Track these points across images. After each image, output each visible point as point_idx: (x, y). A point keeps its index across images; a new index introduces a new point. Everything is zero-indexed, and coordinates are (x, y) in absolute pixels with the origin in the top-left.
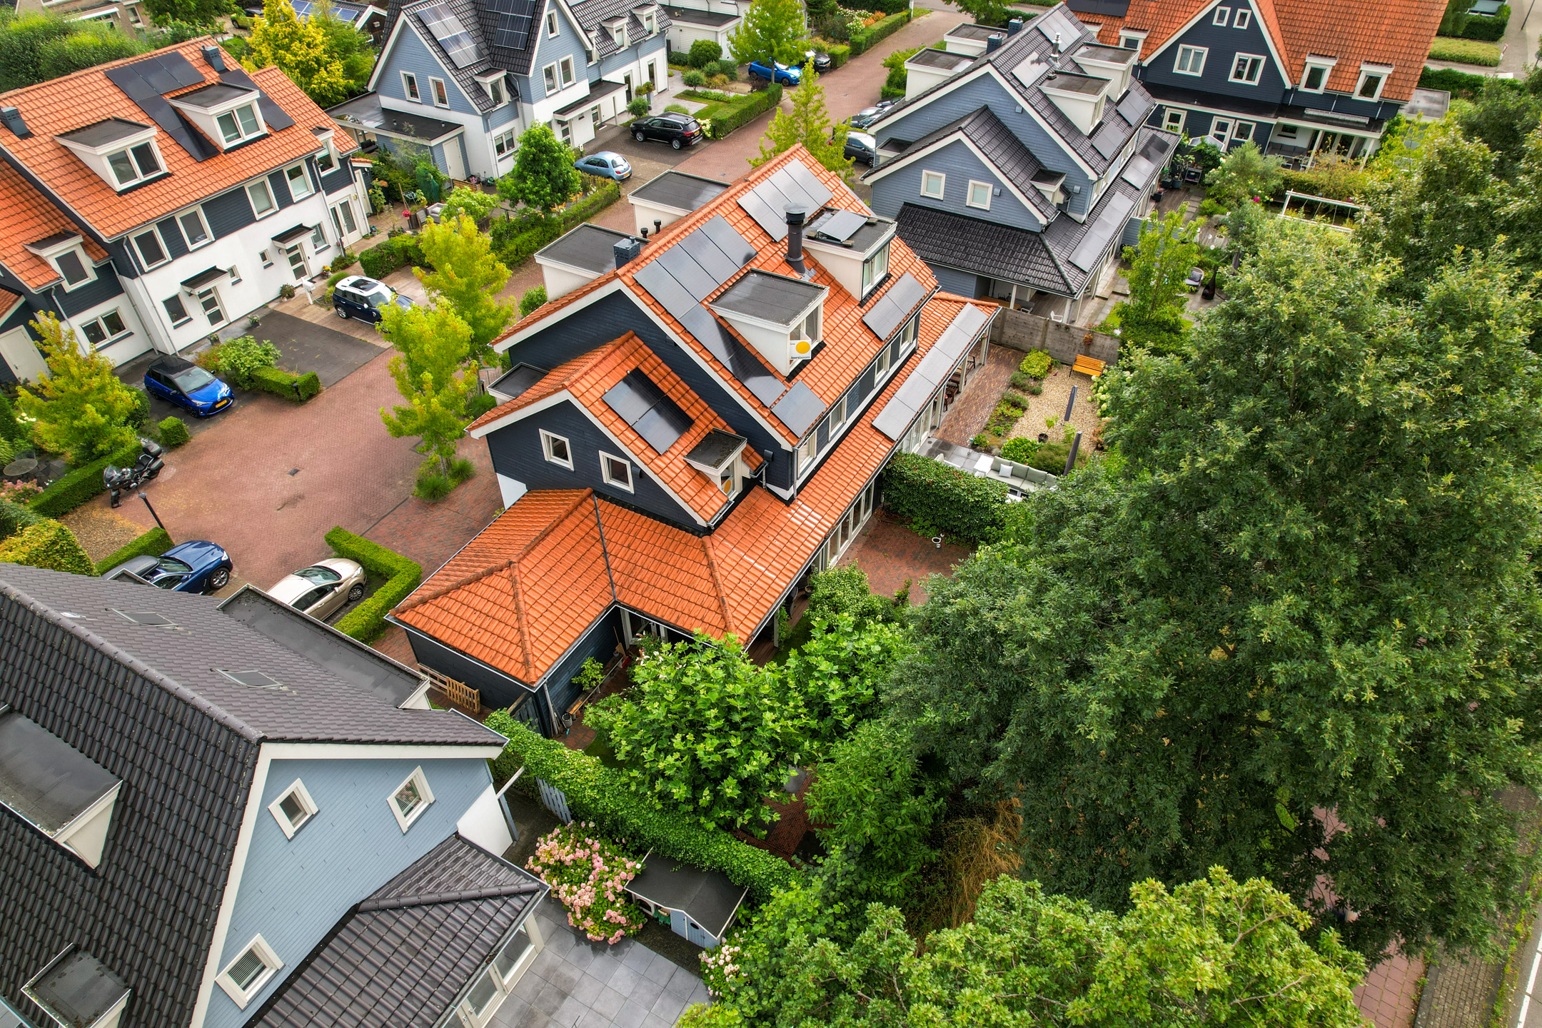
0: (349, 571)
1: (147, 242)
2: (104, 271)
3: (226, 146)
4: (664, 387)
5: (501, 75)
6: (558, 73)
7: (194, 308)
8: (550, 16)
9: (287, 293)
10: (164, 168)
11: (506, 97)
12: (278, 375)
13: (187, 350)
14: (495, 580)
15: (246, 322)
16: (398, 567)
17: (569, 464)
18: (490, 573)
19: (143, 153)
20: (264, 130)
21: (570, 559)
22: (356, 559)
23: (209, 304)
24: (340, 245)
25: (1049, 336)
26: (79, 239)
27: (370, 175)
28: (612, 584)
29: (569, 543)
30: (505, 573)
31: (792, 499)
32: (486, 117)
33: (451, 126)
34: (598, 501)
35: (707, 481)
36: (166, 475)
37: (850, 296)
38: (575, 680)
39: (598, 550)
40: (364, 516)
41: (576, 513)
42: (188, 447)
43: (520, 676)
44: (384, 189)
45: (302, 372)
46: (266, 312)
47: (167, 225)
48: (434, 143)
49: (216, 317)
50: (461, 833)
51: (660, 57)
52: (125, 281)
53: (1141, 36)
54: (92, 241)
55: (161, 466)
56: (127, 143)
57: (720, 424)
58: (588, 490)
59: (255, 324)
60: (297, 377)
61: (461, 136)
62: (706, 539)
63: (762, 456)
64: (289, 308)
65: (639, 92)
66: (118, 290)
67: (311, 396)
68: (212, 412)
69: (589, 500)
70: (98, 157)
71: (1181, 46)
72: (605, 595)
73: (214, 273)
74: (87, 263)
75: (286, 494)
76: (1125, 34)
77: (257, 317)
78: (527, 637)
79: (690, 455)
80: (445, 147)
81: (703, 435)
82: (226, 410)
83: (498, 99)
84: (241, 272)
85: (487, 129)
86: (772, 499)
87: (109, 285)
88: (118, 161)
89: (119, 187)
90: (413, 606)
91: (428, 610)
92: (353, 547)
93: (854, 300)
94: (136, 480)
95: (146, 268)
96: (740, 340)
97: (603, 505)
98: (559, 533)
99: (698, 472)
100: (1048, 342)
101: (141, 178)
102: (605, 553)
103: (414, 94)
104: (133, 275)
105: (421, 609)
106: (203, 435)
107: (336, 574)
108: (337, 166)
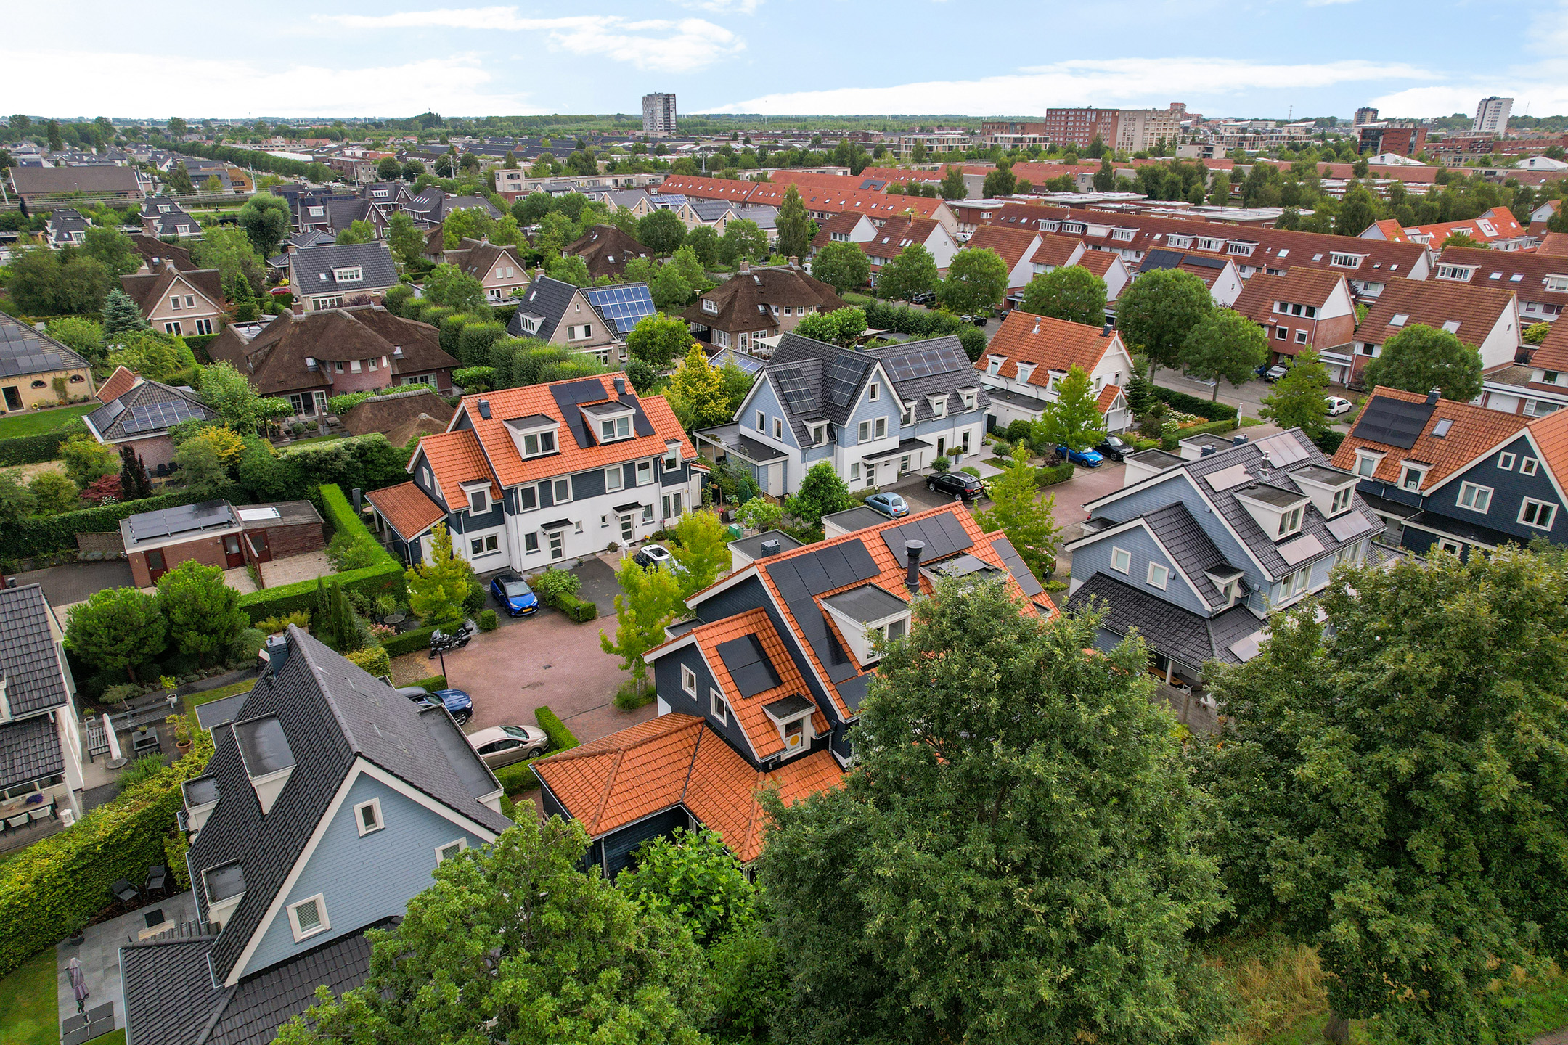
0: (536, 736)
1: (528, 495)
2: (497, 507)
3: (602, 441)
4: (771, 653)
5: (825, 423)
6: (872, 429)
7: (544, 543)
8: (873, 387)
9: (613, 548)
10: (557, 449)
11: (825, 439)
12: (571, 600)
13: (529, 570)
14: (605, 759)
15: (576, 562)
16: (567, 743)
17: (694, 694)
18: (603, 753)
19: (548, 438)
20: (632, 434)
21: (664, 761)
22: (548, 734)
23: (554, 544)
24: (662, 522)
26: (490, 484)
27: (706, 479)
28: (685, 789)
29: (668, 750)
30: (613, 756)
32: (804, 451)
33: (780, 454)
34: (704, 726)
35: (774, 728)
36: (471, 647)
38: (631, 853)
39: (686, 762)
40: (573, 707)
41: (684, 732)
42: (493, 634)
44: (714, 490)
45: (590, 602)
46: (592, 557)
47: (545, 485)
48: (760, 464)
49: (557, 554)
51: (977, 429)
52: (507, 515)
53: (1424, 470)
54: (496, 488)
55: (469, 639)
56: (539, 430)
57: (805, 692)
58: (701, 718)
59: (580, 563)
60: (583, 603)
61: (785, 462)
62: (761, 774)
63: (828, 722)
64: (609, 559)
65: (950, 453)
66: (501, 521)
67: (587, 620)
68: (516, 615)
69: (698, 724)
70: (519, 436)
71: (1464, 484)
72: (676, 795)
73: (565, 522)
74: (489, 500)
75: (534, 679)
76: (1406, 465)
77: (583, 559)
78: (603, 804)
79: (768, 706)
80: (770, 468)
81: (787, 694)
82: (529, 616)
83: (818, 438)
84: (584, 527)
85: (804, 461)
86: (833, 762)
87: (497, 517)
88: (531, 441)
89: (525, 456)
90: (548, 762)
91: (555, 767)
92: (548, 725)
94: (450, 644)
95: (522, 510)
96: (834, 630)
97: (708, 732)
98: (665, 741)
99: (769, 720)
101: (541, 453)
102: (691, 765)
103: (762, 427)
104: (512, 513)
105: (552, 765)
106: (508, 628)
107: (527, 736)
108: (679, 467)
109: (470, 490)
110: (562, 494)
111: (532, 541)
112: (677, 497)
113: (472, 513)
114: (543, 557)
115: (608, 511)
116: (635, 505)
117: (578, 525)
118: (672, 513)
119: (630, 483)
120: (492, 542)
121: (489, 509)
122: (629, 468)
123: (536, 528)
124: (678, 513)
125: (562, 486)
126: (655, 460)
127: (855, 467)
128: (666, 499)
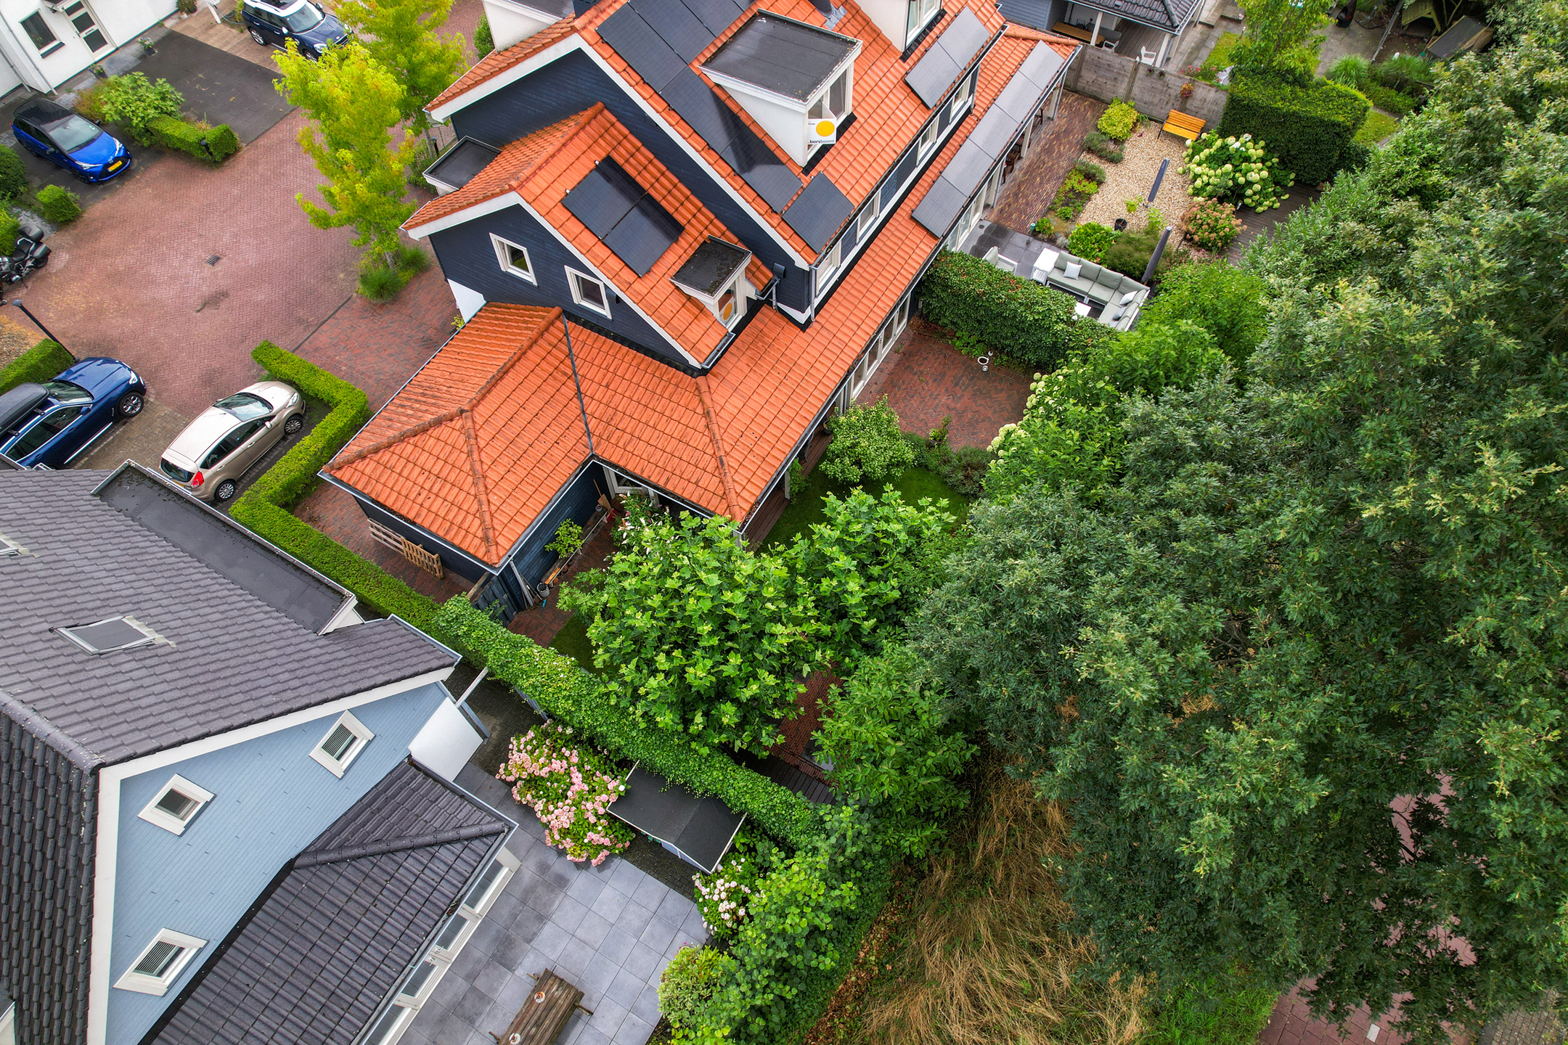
0: (281, 398)
4: (644, 181)
7: (64, 28)
9: (186, 5)
12: (180, 130)
13: (65, 86)
14: (443, 432)
15: (136, 48)
16: (339, 396)
17: (529, 277)
18: (438, 422)
21: (537, 403)
22: (290, 383)
23: (82, 23)
25: (1137, 84)
28: (589, 433)
29: (535, 380)
30: (458, 423)
31: (809, 321)
34: (571, 325)
35: (701, 308)
36: (59, 261)
37: (889, 45)
38: (549, 547)
39: (569, 390)
40: (300, 321)
41: (541, 342)
42: (80, 227)
43: (480, 555)
45: (214, 123)
46: (161, 33)
49: (96, 41)
50: (415, 756)
55: (47, 253)
57: (718, 230)
58: (557, 310)
59: (149, 50)
60: (206, 131)
62: (701, 380)
63: (772, 270)
64: (190, 27)
67: (227, 157)
68: (100, 180)
69: (558, 324)
72: (580, 447)
75: (205, 290)
77: (150, 41)
78: (485, 508)
79: (677, 276)
81: (696, 246)
82: (123, 174)
86: (783, 322)
90: (350, 462)
91: (368, 466)
92: (285, 369)
93: (895, 51)
94: (18, 271)
96: (743, 117)
97: (576, 331)
98: (522, 369)
99: (689, 298)
100: (1136, 90)
102: (579, 393)
105: (360, 465)
106: (100, 207)
107: (266, 403)
111: (37, 31)
114: (75, 52)
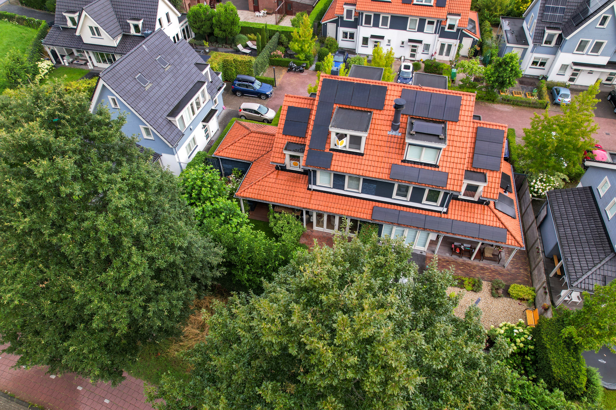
1: (368, 18)
2: (356, 20)
3: (415, 3)
5: (559, 32)
6: (590, 46)
7: (371, 44)
8: (605, 17)
11: (553, 43)
18: (248, 129)
20: (432, 4)
23: (375, 46)
24: (433, 56)
25: (541, 289)
26: (355, 7)
33: (526, 44)
36: (303, 74)
37: (402, 154)
43: (217, 151)
47: (377, 16)
50: (162, 156)
52: (358, 25)
55: (303, 70)
66: (356, 27)
72: (253, 159)
73: (383, 38)
74: (354, 15)
78: (228, 146)
86: (306, 183)
87: (355, 24)
94: (295, 69)
95: (364, 25)
100: (539, 291)
103: (529, 24)
104: (360, 25)
105: (237, 124)
107: (266, 113)
108: (455, 30)
109: (346, 8)
110: (385, 23)
111: (365, 41)
112: (450, 46)
113: (345, 19)
114: (369, 50)
115: (406, 40)
116: (420, 42)
117: (389, 41)
118: (444, 54)
119: (421, 29)
120: (352, 36)
121: (353, 20)
122: (422, 21)
123: (368, 36)
124: (448, 54)
125: (385, 19)
126: (438, 21)
127: (564, 67)
128: (443, 45)
